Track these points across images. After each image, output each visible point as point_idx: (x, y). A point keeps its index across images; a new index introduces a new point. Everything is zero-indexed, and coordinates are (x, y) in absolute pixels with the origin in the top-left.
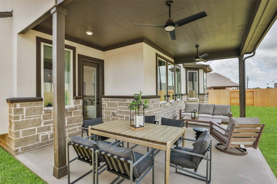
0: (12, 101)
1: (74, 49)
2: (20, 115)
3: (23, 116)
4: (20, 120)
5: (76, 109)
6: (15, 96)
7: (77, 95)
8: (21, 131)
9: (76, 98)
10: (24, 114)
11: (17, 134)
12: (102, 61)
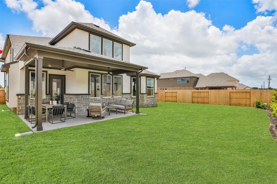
0: (18, 95)
1: (46, 72)
2: (20, 100)
3: (21, 101)
4: (20, 102)
5: (46, 99)
6: (19, 93)
7: (48, 93)
8: (20, 106)
9: (47, 94)
10: (22, 100)
11: (19, 107)
12: (65, 76)
